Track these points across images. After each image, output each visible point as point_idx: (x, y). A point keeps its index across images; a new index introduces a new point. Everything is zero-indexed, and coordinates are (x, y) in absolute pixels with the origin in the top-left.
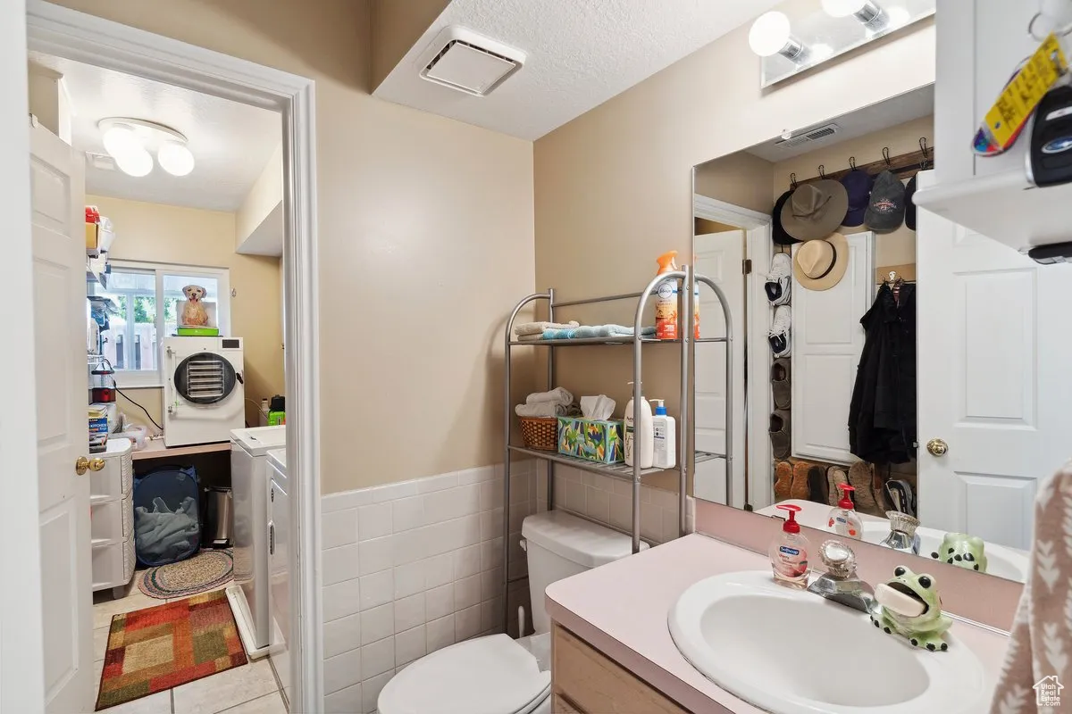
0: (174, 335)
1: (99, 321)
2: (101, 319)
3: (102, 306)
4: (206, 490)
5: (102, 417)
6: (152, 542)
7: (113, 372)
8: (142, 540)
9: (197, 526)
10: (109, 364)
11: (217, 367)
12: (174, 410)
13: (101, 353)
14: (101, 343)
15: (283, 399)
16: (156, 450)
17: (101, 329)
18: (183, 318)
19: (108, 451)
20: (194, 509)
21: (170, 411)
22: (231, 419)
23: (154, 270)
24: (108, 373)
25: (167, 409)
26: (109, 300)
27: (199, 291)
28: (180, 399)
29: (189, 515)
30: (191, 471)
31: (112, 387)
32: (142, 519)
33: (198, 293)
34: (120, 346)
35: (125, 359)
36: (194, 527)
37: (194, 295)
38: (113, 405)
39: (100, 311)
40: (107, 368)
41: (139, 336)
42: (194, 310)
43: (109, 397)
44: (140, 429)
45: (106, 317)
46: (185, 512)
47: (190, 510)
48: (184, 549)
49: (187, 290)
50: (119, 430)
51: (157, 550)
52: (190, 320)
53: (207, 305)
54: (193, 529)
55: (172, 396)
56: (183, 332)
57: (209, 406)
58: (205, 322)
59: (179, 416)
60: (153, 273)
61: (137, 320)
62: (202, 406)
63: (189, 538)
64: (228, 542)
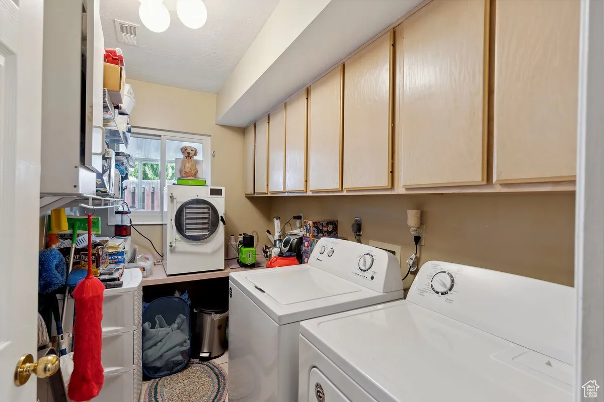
0: (174, 184)
1: (122, 172)
2: (123, 171)
3: (124, 159)
4: (195, 311)
5: (120, 250)
6: (155, 358)
7: (130, 213)
8: (147, 355)
9: (188, 342)
10: (127, 206)
11: (206, 211)
12: (174, 245)
13: (122, 198)
14: (122, 190)
15: (252, 238)
16: (159, 277)
17: (123, 179)
18: (181, 171)
19: (124, 286)
20: (186, 326)
21: (171, 246)
22: (214, 253)
23: (160, 136)
24: (126, 213)
25: (168, 244)
26: (129, 156)
27: (192, 151)
28: (178, 236)
29: (182, 331)
30: (185, 296)
31: (129, 225)
32: (147, 335)
33: (191, 152)
34: (134, 193)
35: (136, 202)
36: (185, 342)
37: (188, 154)
38: (129, 238)
39: (122, 164)
40: (126, 209)
41: (144, 188)
42: (188, 165)
43: (127, 232)
44: (147, 259)
45: (126, 170)
46: (178, 328)
47: (182, 327)
48: (178, 363)
49: (184, 150)
50: (132, 260)
51: (158, 364)
52: (186, 173)
53: (197, 162)
54: (185, 344)
55: (172, 233)
56: (181, 182)
57: (199, 242)
58: (195, 175)
59: (177, 250)
60: (158, 138)
61: (143, 179)
62: (195, 242)
63: (182, 353)
64: (210, 355)
